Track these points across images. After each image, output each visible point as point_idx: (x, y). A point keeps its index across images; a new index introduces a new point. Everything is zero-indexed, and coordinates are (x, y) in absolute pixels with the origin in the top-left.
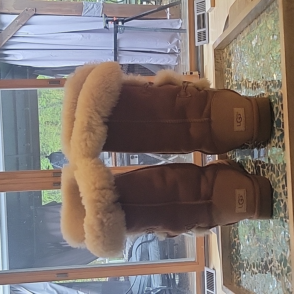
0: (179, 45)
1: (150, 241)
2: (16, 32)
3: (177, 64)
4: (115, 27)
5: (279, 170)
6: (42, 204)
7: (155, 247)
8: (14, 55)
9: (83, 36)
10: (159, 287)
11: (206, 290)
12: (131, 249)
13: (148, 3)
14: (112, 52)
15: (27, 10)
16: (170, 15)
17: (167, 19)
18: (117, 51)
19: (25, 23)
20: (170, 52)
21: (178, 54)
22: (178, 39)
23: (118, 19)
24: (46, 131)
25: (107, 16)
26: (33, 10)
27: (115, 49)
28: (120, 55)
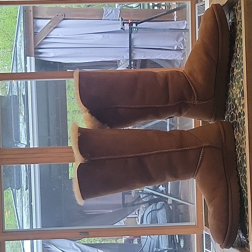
0: (184, 43)
1: (159, 209)
2: (49, 34)
3: (182, 59)
4: (129, 28)
5: (243, 131)
6: (69, 178)
7: (163, 214)
8: (46, 53)
9: (103, 36)
10: (166, 248)
11: (205, 249)
12: (143, 216)
13: (160, 8)
14: (127, 49)
15: (57, 16)
16: (177, 18)
17: (174, 21)
18: (132, 48)
19: (56, 26)
20: (177, 49)
21: (183, 51)
22: (183, 38)
23: (132, 21)
24: (74, 119)
25: (123, 19)
26: (63, 15)
27: (130, 47)
28: (134, 52)
